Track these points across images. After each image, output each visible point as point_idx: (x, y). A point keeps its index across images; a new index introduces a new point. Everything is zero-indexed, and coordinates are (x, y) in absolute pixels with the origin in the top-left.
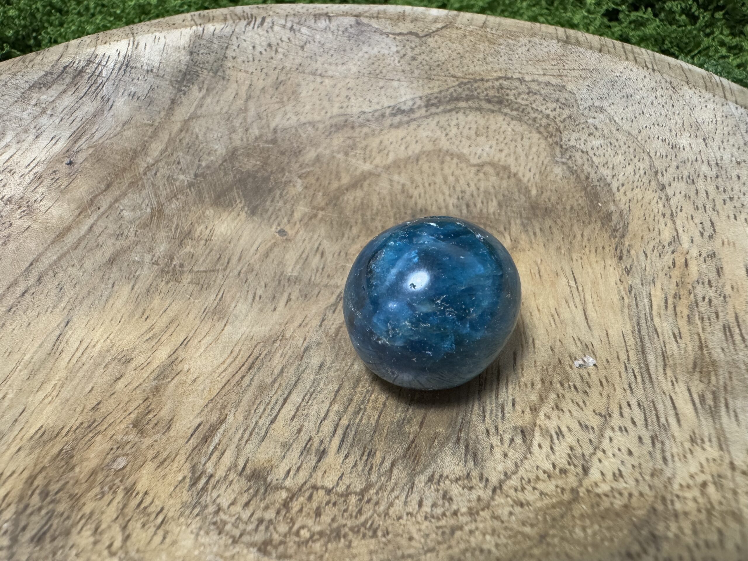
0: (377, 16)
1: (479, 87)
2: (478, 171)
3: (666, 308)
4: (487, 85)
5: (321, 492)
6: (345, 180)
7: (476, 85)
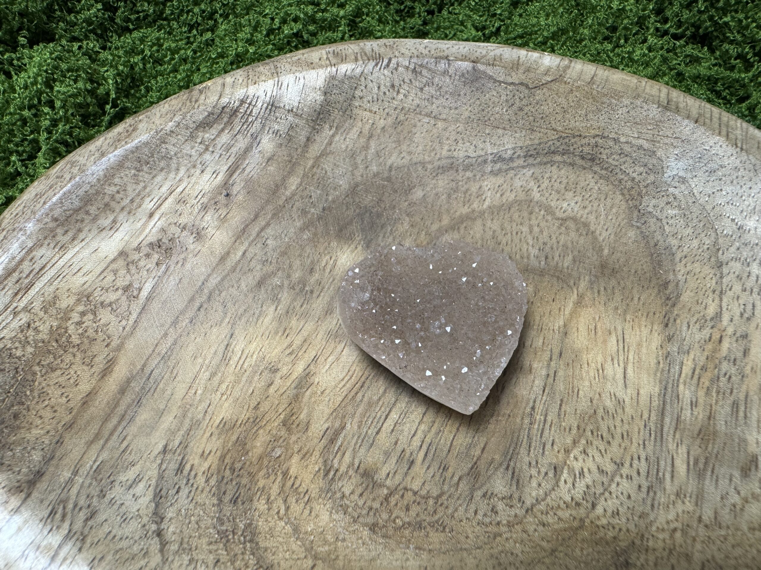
0: (493, 63)
1: (576, 142)
2: (561, 225)
3: (692, 377)
4: (584, 141)
5: (410, 493)
6: (446, 221)
7: (573, 141)
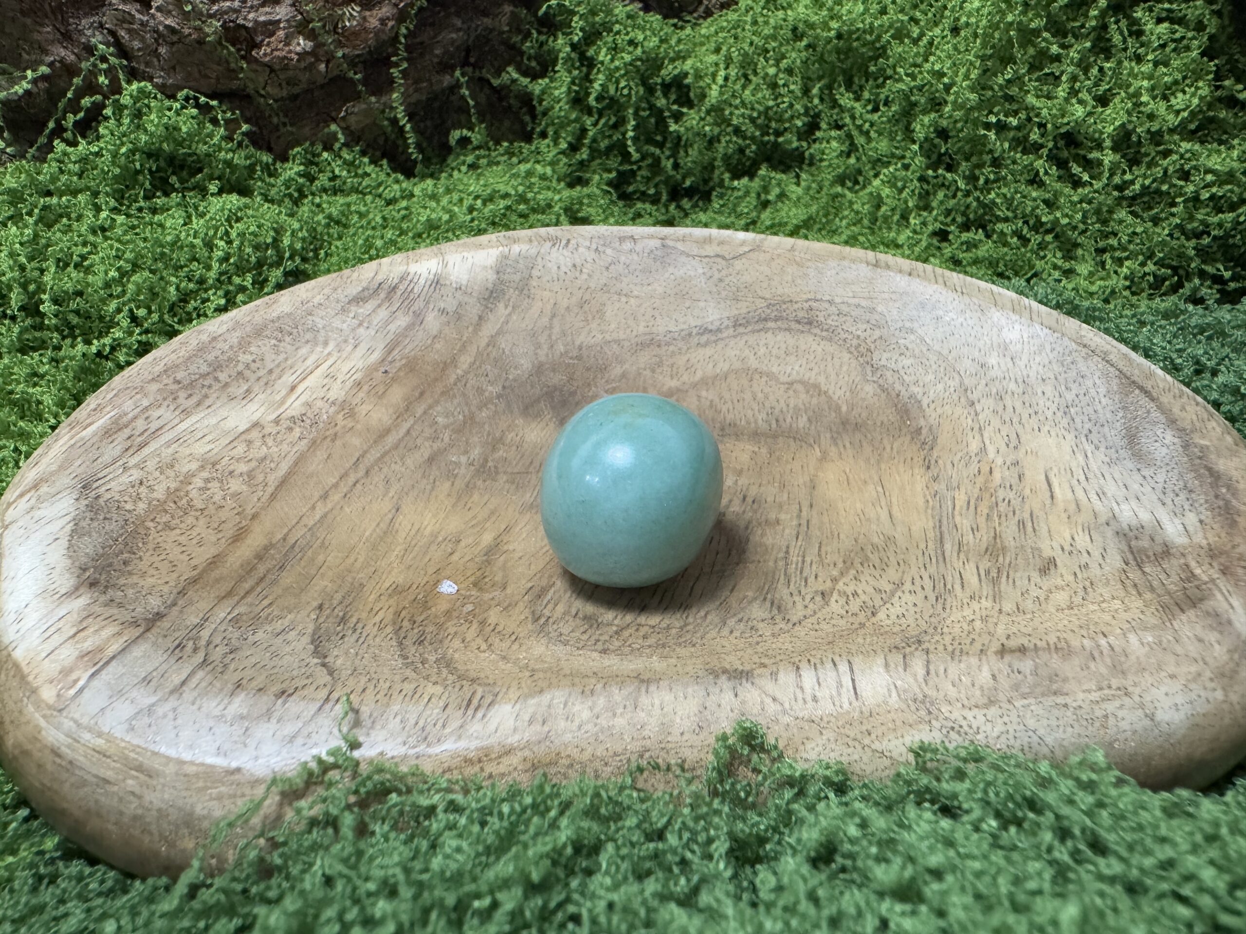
0: (683, 239)
1: (787, 308)
2: (788, 388)
3: (968, 508)
7: (784, 307)
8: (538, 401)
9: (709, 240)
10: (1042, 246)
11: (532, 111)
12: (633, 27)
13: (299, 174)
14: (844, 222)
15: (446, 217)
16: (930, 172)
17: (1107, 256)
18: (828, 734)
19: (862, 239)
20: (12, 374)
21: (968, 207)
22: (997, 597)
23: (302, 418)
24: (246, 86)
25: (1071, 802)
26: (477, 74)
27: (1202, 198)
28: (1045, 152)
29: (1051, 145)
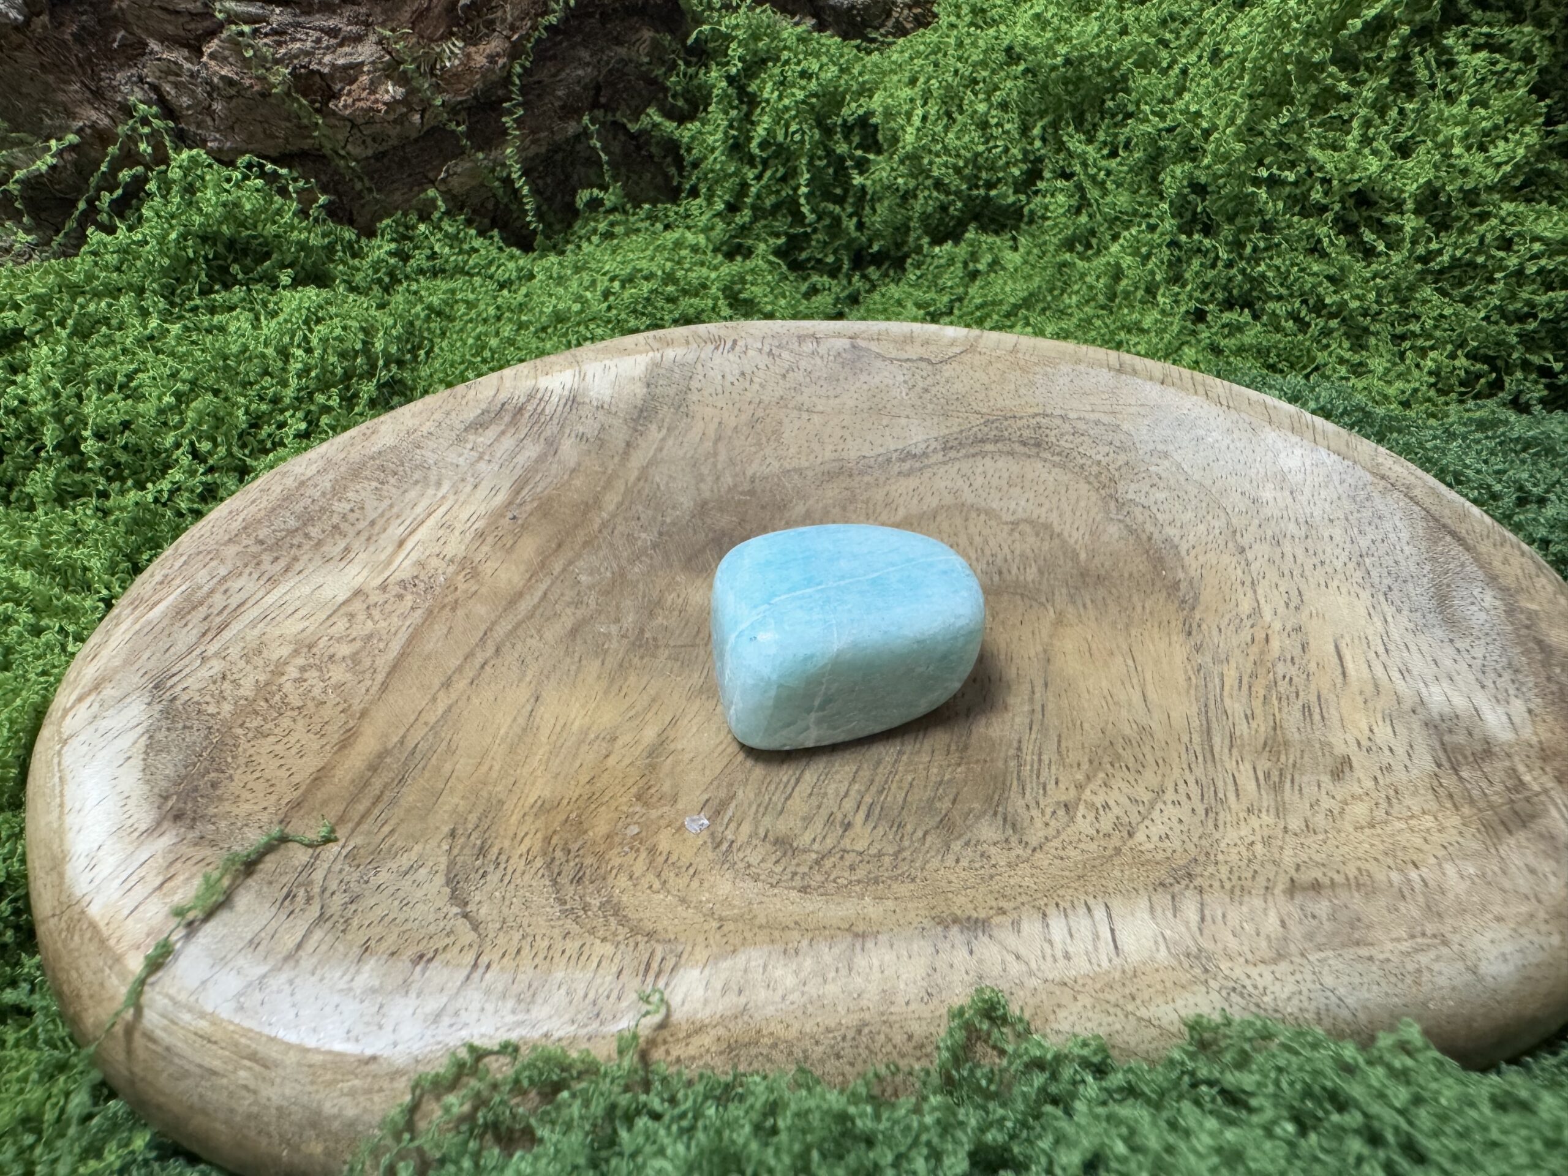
0: (878, 337)
1: (1010, 426)
2: (1012, 530)
3: (1240, 688)
4: (1020, 423)
5: (853, 854)
7: (1006, 424)
8: (702, 551)
9: (909, 339)
10: (1327, 332)
11: (679, 162)
12: (806, 54)
13: (391, 254)
14: (1074, 298)
15: (576, 307)
16: (1183, 238)
17: (1407, 344)
18: (1085, 1000)
19: (1098, 323)
20: (51, 534)
21: (1230, 280)
22: (1280, 810)
23: (414, 580)
24: (321, 146)
25: (1381, 1096)
26: (610, 118)
27: (1528, 272)
28: (1329, 216)
29: (1337, 207)
